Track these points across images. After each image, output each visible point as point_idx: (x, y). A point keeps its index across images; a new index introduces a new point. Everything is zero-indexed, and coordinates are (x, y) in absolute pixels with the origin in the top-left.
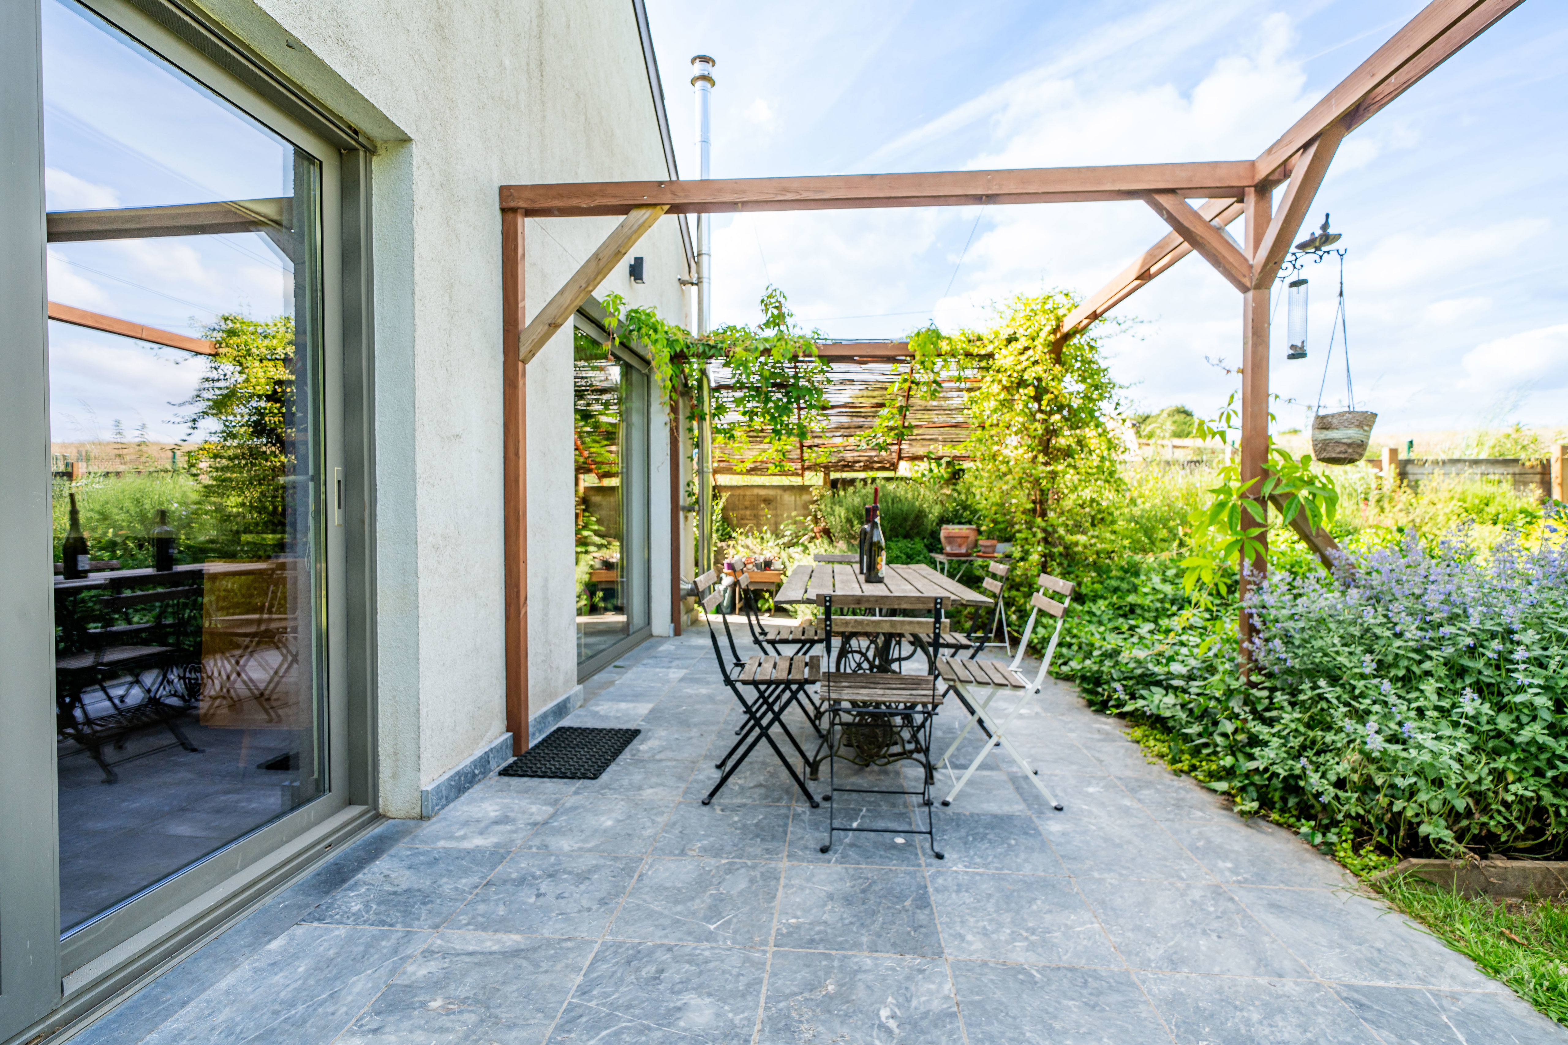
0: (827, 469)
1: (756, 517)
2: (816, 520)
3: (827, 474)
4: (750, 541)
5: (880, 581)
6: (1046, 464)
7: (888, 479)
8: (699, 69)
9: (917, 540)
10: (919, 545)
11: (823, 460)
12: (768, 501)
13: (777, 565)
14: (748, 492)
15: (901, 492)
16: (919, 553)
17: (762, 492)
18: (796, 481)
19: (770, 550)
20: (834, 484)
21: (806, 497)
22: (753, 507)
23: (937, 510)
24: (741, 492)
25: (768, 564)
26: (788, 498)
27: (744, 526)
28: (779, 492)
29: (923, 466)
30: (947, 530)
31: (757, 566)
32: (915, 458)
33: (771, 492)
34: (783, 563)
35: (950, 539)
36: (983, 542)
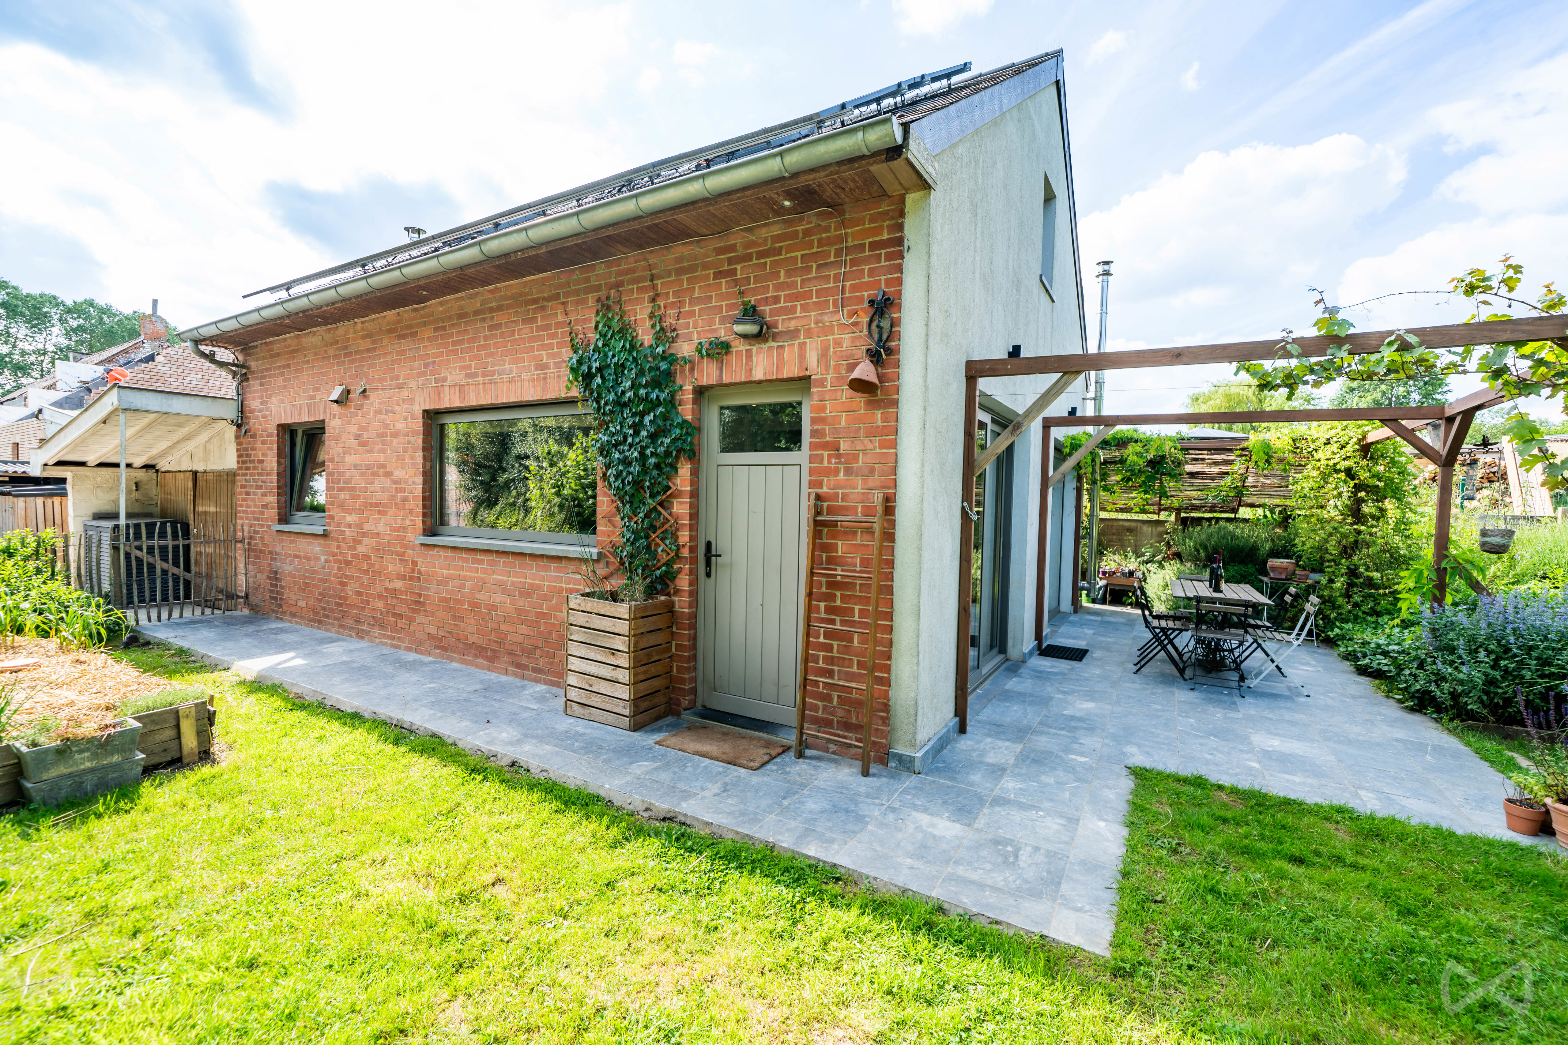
0: (1178, 510)
1: (1121, 540)
2: (1168, 544)
3: (1178, 514)
4: (1117, 557)
5: (1221, 592)
6: (1352, 524)
7: (1228, 520)
8: (1101, 268)
9: (1250, 566)
10: (1251, 569)
11: (1176, 505)
12: (1130, 530)
13: (1139, 574)
14: (1115, 524)
15: (1238, 532)
16: (1251, 575)
17: (1126, 524)
18: (1155, 517)
19: (1132, 564)
20: (1184, 522)
21: (1160, 529)
22: (1119, 534)
23: (1268, 546)
24: (1110, 523)
25: (1131, 574)
26: (1146, 529)
27: (1113, 546)
28: (1139, 524)
29: (1260, 512)
30: (1273, 562)
31: (1123, 574)
32: (1252, 506)
33: (1133, 524)
34: (1144, 574)
35: (1274, 569)
36: (1299, 572)
